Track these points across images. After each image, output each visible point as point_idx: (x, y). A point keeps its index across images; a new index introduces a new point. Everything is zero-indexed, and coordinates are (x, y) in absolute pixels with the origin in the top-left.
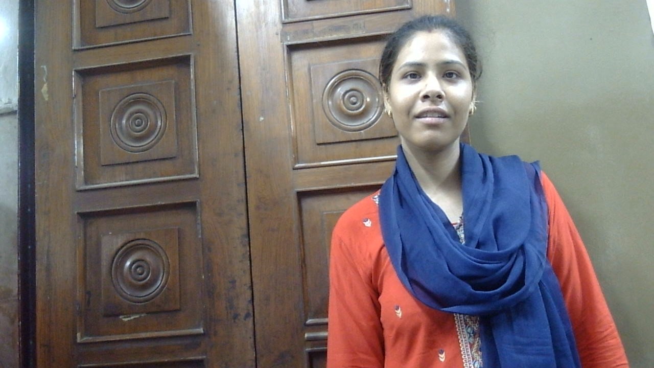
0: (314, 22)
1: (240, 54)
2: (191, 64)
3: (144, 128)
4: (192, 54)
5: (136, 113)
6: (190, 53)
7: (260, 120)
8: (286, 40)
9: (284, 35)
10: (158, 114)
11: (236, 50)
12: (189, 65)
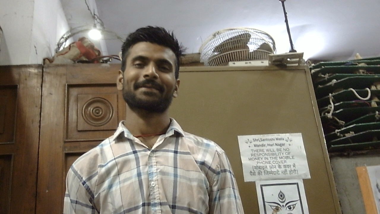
0: (81, 142)
1: (39, 156)
2: (12, 159)
4: (13, 154)
7: (46, 192)
8: (65, 150)
9: (64, 148)
11: (37, 153)
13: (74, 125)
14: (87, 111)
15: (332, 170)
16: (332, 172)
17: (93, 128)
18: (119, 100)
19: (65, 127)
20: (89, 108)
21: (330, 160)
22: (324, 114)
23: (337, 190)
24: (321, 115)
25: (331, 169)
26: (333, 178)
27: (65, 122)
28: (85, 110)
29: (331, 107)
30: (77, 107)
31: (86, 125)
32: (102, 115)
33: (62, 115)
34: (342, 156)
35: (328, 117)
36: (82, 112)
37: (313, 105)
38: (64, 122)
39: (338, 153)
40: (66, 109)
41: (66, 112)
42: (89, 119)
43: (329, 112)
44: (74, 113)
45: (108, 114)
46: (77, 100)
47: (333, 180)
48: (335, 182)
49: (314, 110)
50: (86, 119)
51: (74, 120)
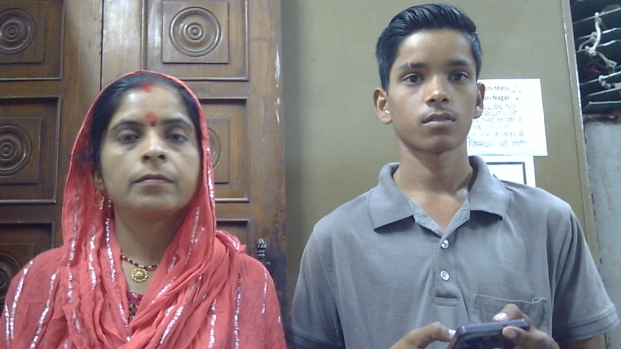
2: (58, 105)
3: (11, 156)
4: (60, 97)
5: (5, 142)
6: (58, 96)
10: (25, 145)
12: (56, 105)
13: (157, 53)
14: (178, 30)
15: (586, 142)
16: (584, 145)
17: (188, 59)
18: (231, 13)
19: (143, 56)
20: (182, 25)
21: (584, 127)
22: (584, 48)
23: (590, 177)
24: (577, 49)
25: (584, 141)
26: (586, 157)
27: (143, 48)
28: (174, 27)
29: (596, 37)
30: (161, 23)
31: (176, 52)
32: (203, 37)
33: (137, 35)
34: (605, 120)
35: (588, 53)
36: (170, 30)
37: (565, 31)
38: (141, 47)
39: (599, 116)
40: (143, 25)
41: (143, 31)
42: (180, 44)
43: (591, 45)
44: (157, 32)
45: (212, 37)
46: (161, 10)
47: (586, 159)
48: (588, 163)
49: (566, 39)
50: (176, 44)
51: (156, 46)
